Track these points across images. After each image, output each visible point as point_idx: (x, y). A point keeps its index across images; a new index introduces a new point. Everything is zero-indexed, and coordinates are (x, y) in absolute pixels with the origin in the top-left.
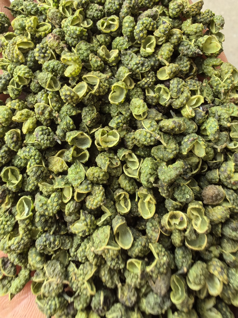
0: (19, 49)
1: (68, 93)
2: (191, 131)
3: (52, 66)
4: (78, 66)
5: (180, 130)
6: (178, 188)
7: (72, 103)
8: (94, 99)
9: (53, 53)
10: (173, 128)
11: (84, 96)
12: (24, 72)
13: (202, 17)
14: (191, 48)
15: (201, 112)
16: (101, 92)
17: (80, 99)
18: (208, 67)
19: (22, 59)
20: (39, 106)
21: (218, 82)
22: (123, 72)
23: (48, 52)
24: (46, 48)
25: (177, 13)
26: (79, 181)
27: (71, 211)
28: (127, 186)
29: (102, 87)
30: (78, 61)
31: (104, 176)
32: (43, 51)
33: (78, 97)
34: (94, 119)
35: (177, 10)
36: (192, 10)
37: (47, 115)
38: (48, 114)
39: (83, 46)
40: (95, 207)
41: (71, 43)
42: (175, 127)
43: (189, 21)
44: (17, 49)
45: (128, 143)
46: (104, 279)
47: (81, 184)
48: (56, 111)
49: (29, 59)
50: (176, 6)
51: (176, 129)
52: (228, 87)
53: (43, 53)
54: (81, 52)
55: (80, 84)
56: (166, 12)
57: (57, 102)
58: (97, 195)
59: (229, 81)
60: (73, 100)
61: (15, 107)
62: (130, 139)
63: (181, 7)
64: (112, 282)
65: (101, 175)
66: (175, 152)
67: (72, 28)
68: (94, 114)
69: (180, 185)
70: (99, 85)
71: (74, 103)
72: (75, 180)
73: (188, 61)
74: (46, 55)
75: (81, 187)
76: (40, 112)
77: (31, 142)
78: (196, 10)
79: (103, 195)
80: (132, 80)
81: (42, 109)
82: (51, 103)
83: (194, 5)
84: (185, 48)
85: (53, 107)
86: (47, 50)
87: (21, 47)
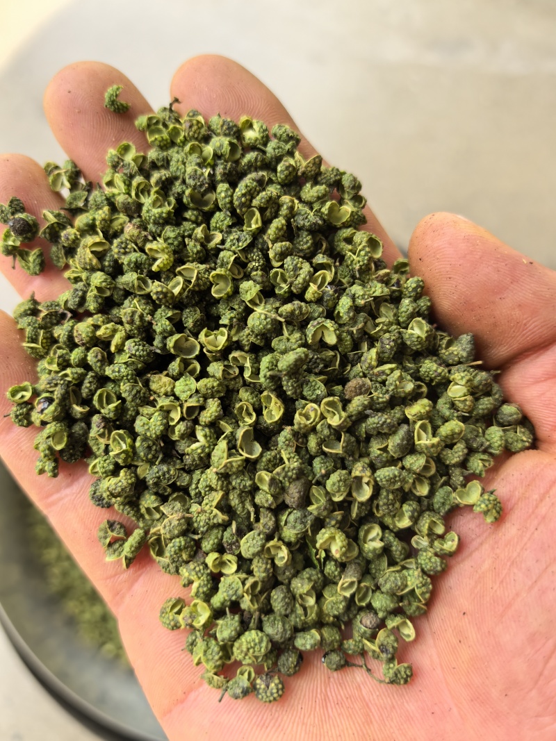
0: (92, 252)
1: (159, 289)
2: (317, 314)
3: (134, 260)
4: (167, 256)
5: (301, 313)
6: (307, 384)
7: (167, 304)
8: (195, 298)
9: (135, 247)
10: (292, 311)
11: (180, 293)
12: (100, 281)
13: (323, 177)
14: (309, 217)
15: (329, 291)
16: (201, 286)
17: (176, 297)
18: (339, 243)
19: (96, 265)
20: (125, 314)
21: (352, 259)
22: (227, 256)
23: (129, 246)
24: (126, 243)
25: (286, 176)
26: (189, 393)
27: (182, 432)
28: (250, 398)
29: (201, 280)
30: (166, 251)
31: (219, 385)
32: (123, 246)
33: (173, 294)
34: (198, 321)
35: (285, 172)
36: (309, 169)
37: (137, 322)
38: (139, 320)
39: (170, 232)
40: (209, 419)
41: (156, 231)
42: (294, 310)
43: (308, 185)
44: (90, 253)
45: (243, 342)
46: (233, 504)
47: (191, 397)
48: (147, 314)
49: (107, 264)
50: (283, 168)
51: (297, 312)
52: (363, 261)
53: (123, 248)
54: (170, 241)
55: (175, 280)
56: (274, 179)
57: (147, 304)
58: (211, 406)
59: (363, 253)
60: (168, 298)
61: (99, 323)
62: (244, 337)
63: (291, 169)
64: (243, 507)
65: (215, 384)
66: (300, 342)
67: (156, 211)
68: (198, 314)
69: (309, 381)
70: (197, 276)
71: (170, 304)
72: (184, 392)
73: (307, 235)
74: (127, 250)
75: (191, 400)
76: (129, 319)
77: (124, 361)
78: (314, 168)
79: (218, 406)
80: (238, 267)
81: (131, 315)
82: (140, 306)
83: (310, 162)
84: (301, 218)
85: (144, 310)
86: (127, 244)
87: (94, 249)
